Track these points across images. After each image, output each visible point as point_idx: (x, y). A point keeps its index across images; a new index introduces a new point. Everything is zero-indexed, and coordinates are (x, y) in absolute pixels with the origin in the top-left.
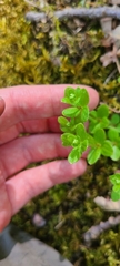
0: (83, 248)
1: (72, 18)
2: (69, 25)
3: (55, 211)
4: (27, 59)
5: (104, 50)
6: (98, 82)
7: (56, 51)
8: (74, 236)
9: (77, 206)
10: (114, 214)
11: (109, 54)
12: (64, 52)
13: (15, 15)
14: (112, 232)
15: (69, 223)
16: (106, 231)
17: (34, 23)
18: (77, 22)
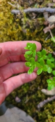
0: (37, 111)
1: (31, 13)
2: (30, 15)
3: (25, 95)
4: (12, 30)
5: (45, 26)
6: (42, 40)
7: (24, 27)
8: (33, 106)
9: (34, 93)
10: (50, 96)
11: (47, 28)
12: (28, 27)
13: (7, 11)
14: (49, 104)
15: (30, 101)
16: (47, 104)
17: (15, 15)
18: (34, 14)
